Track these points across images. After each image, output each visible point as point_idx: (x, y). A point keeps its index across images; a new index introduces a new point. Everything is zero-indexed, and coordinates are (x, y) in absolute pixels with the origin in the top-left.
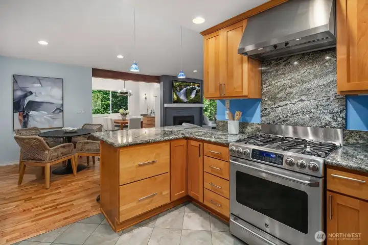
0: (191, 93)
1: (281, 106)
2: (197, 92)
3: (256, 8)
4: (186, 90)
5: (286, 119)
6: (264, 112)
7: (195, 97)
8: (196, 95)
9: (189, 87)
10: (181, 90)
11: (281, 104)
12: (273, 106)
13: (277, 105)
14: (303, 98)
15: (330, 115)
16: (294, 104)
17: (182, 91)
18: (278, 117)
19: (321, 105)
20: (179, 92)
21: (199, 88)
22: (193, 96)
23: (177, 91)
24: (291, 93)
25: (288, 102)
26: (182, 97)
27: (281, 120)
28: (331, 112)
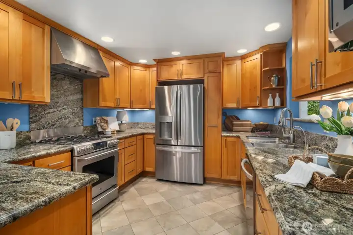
1: (49, 113)
3: (64, 27)
5: (54, 124)
6: (34, 118)
11: (50, 111)
12: (43, 113)
13: (47, 112)
14: (65, 107)
15: (78, 119)
16: (60, 111)
18: (48, 123)
19: (74, 113)
24: (57, 103)
25: (55, 110)
27: (50, 125)
28: (79, 117)
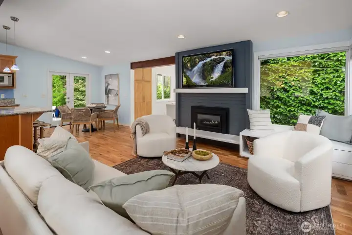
0: (212, 70)
2: (225, 67)
4: (204, 65)
7: (220, 76)
8: (223, 72)
9: (208, 60)
10: (193, 66)
17: (196, 68)
20: (191, 70)
21: (230, 58)
22: (216, 75)
23: (188, 69)
26: (196, 79)
